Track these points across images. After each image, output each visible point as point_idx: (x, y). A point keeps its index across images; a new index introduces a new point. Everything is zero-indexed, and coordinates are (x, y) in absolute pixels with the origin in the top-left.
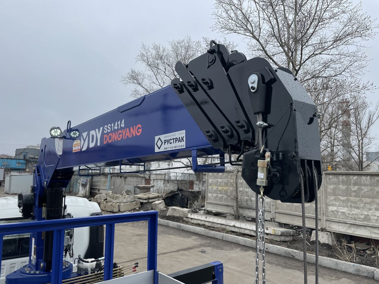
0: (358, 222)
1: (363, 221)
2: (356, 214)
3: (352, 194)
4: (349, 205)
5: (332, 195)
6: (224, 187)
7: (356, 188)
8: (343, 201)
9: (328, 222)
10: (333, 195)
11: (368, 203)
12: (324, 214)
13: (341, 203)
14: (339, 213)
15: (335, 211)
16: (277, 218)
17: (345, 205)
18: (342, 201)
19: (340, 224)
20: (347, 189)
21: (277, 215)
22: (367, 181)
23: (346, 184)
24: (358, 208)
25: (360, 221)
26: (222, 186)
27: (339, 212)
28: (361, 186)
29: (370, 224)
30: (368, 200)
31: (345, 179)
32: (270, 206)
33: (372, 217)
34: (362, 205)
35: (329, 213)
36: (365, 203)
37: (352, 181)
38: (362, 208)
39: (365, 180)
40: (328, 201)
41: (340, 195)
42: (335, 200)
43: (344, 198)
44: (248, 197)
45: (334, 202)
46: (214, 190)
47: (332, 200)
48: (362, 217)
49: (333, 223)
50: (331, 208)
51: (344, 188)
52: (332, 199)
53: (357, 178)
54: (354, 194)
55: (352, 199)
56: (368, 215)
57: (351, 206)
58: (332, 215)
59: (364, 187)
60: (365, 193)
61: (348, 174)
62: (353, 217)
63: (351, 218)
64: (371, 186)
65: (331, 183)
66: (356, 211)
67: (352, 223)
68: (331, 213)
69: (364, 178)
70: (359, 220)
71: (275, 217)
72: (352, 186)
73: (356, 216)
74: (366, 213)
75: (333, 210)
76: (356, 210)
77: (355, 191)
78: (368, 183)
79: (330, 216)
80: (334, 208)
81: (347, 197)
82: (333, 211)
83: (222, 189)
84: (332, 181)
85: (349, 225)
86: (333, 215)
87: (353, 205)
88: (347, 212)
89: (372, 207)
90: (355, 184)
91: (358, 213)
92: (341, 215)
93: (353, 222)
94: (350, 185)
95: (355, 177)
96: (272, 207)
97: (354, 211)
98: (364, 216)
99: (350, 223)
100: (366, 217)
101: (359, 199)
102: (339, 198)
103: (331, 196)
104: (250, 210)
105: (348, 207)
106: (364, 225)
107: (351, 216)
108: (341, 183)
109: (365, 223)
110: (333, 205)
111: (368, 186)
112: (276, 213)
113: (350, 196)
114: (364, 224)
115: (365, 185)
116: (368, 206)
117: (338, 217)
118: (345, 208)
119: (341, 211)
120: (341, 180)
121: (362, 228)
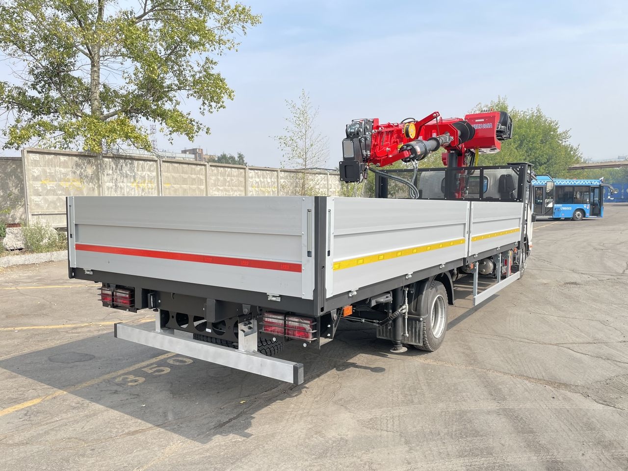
6: (73, 181)
26: (68, 180)
46: (49, 188)
83: (70, 186)
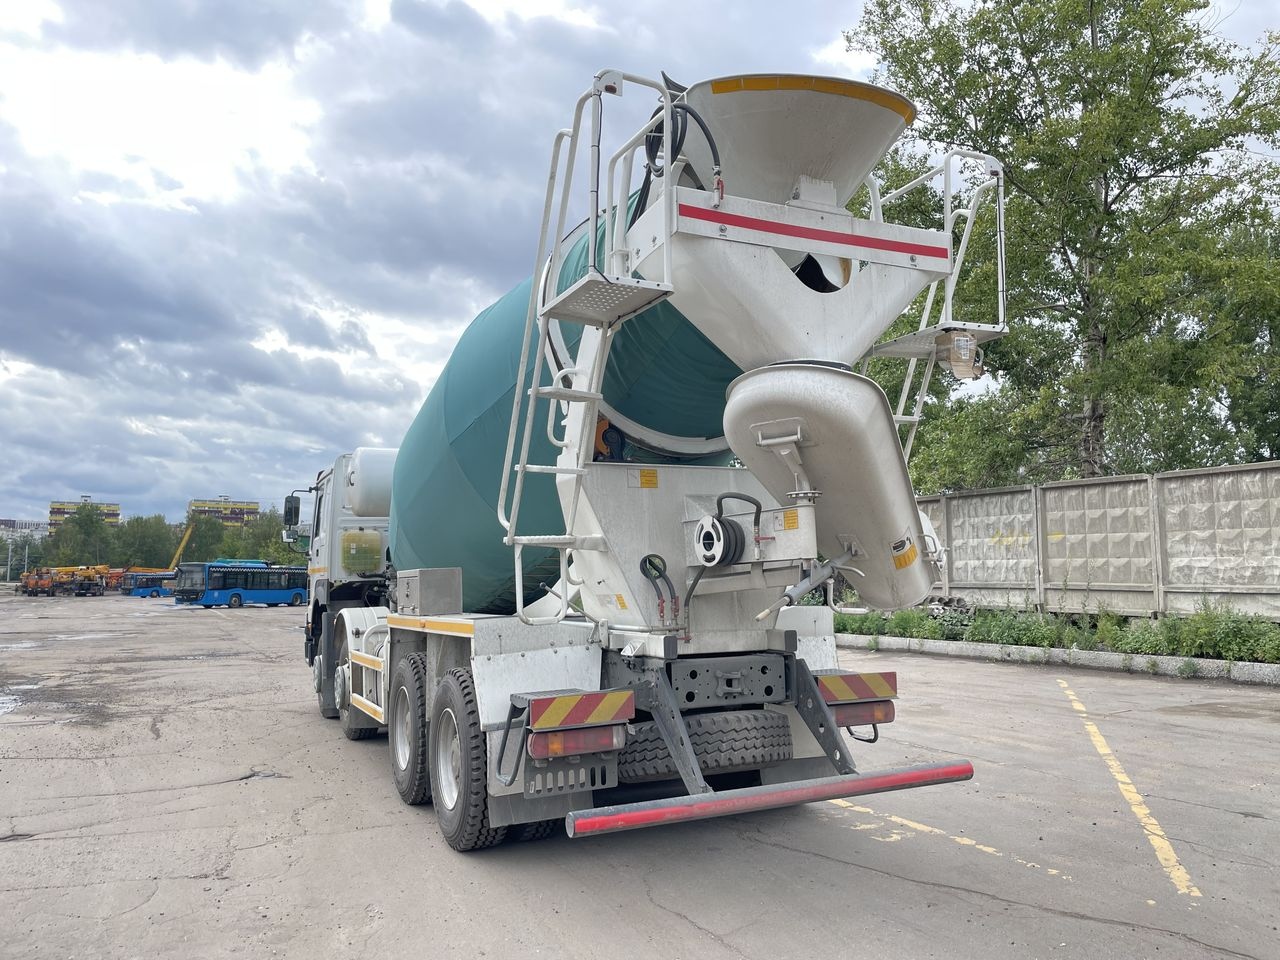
0: (1238, 588)
1: (1250, 583)
2: (1232, 569)
3: (1223, 522)
4: (1217, 550)
7: (1232, 504)
8: (1203, 541)
9: (1170, 596)
10: (1180, 530)
11: (1258, 539)
13: (1199, 547)
14: (1196, 572)
16: (1050, 602)
17: (1208, 549)
18: (1201, 540)
20: (1211, 512)
21: (1050, 594)
22: (1254, 485)
23: (1210, 498)
24: (1236, 553)
25: (1244, 584)
28: (1243, 499)
29: (1265, 588)
30: (1260, 531)
31: (1205, 488)
32: (1033, 573)
33: (1268, 572)
34: (1245, 548)
35: (1173, 575)
36: (1252, 541)
37: (1222, 491)
38: (1248, 551)
39: (1250, 486)
40: (1169, 545)
41: (1196, 529)
42: (1186, 540)
43: (1207, 534)
44: (978, 559)
45: (1183, 547)
48: (1248, 574)
49: (1182, 597)
51: (1204, 509)
52: (1177, 538)
53: (1233, 482)
54: (1227, 520)
55: (1224, 533)
56: (1259, 568)
57: (1221, 550)
58: (1178, 578)
59: (1249, 502)
60: (1251, 515)
61: (1212, 475)
62: (1226, 577)
63: (1223, 578)
64: (1264, 495)
65: (1175, 500)
66: (1233, 561)
67: (1224, 591)
68: (1177, 574)
69: (1247, 479)
70: (1241, 581)
71: (1046, 600)
72: (1222, 503)
73: (1233, 574)
74: (1255, 564)
75: (1182, 564)
76: (1232, 558)
77: (1228, 514)
78: (1257, 489)
79: (1175, 580)
81: (1212, 531)
82: (1180, 569)
84: (1176, 494)
85: (1218, 597)
87: (1225, 548)
88: (1214, 567)
89: (1267, 548)
90: (1228, 498)
91: (1238, 565)
93: (1226, 587)
94: (1218, 500)
95: (1229, 480)
96: (1037, 576)
97: (1229, 561)
98: (1250, 570)
99: (1219, 591)
100: (1254, 574)
101: (1238, 530)
102: (1194, 536)
104: (983, 592)
105: (1214, 553)
106: (1251, 591)
107: (1221, 575)
108: (1196, 497)
109: (1255, 587)
111: (1258, 498)
112: (1049, 592)
113: (1220, 526)
114: (1249, 589)
115: (1251, 496)
116: (1259, 546)
117: (1194, 581)
118: (1208, 558)
120: (1196, 490)
121: (1248, 600)
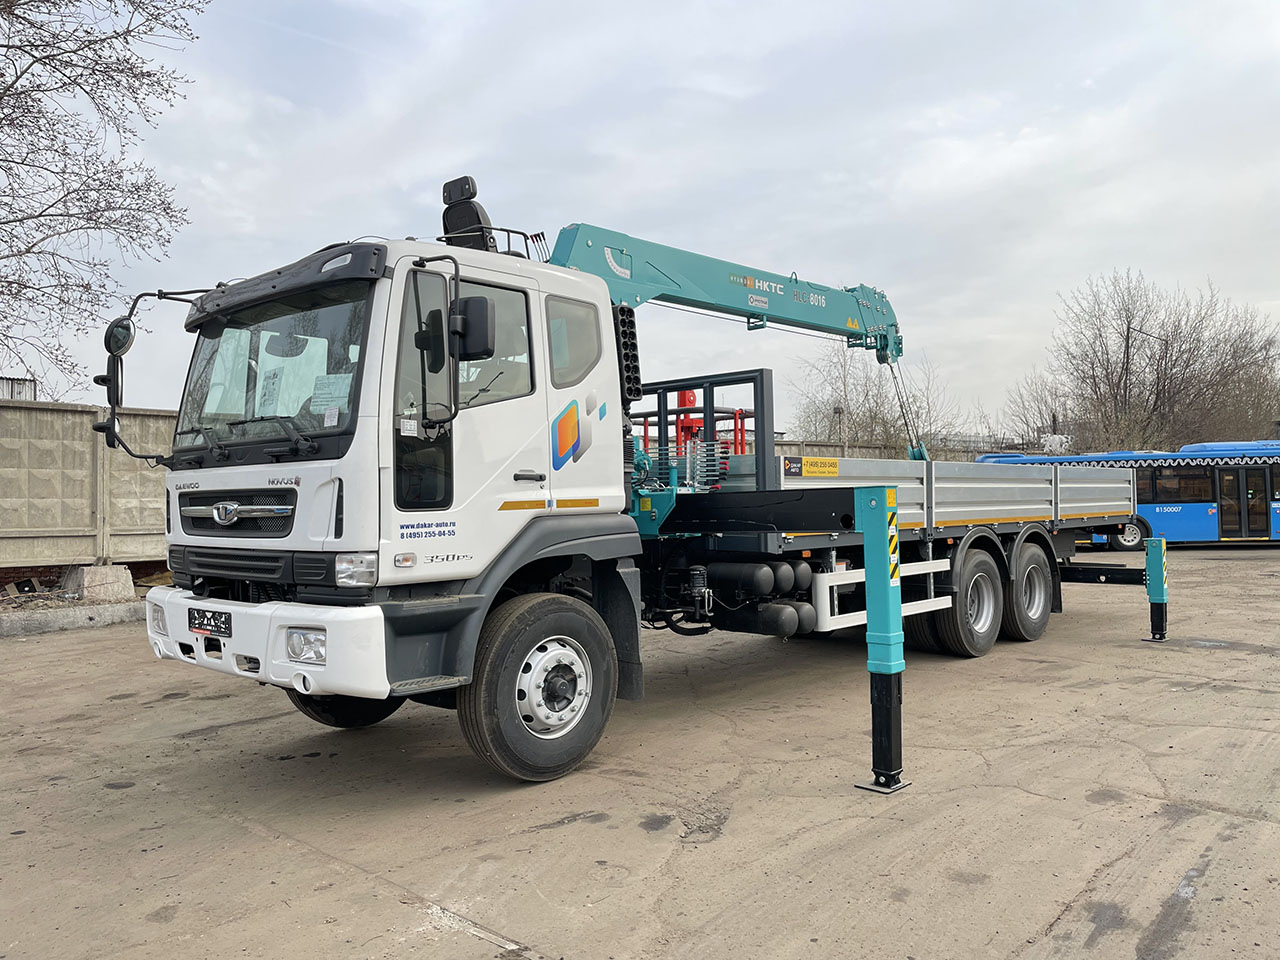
5: (126, 467)
12: (107, 519)
15: (134, 510)
19: (149, 538)
27: (145, 509)
47: (129, 482)
50: (121, 503)
80: (134, 503)
86: (128, 520)
92: (150, 516)
103: (123, 473)
110: (130, 494)
119: (151, 506)
